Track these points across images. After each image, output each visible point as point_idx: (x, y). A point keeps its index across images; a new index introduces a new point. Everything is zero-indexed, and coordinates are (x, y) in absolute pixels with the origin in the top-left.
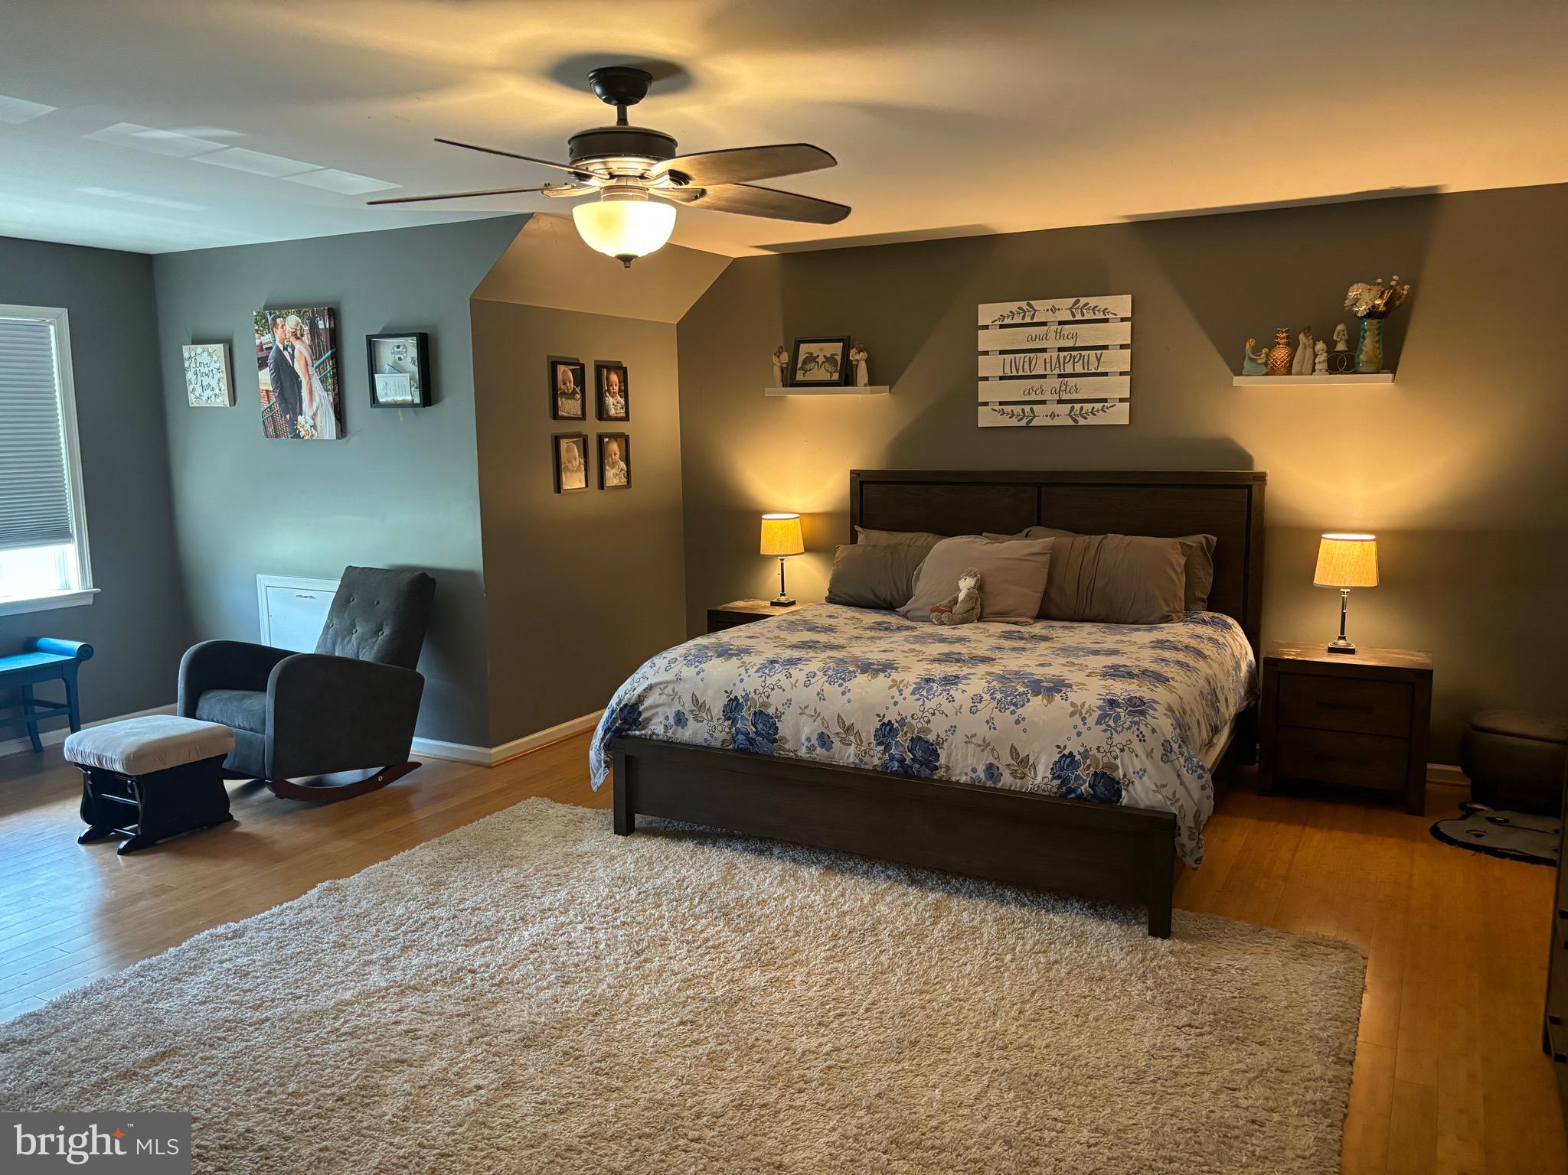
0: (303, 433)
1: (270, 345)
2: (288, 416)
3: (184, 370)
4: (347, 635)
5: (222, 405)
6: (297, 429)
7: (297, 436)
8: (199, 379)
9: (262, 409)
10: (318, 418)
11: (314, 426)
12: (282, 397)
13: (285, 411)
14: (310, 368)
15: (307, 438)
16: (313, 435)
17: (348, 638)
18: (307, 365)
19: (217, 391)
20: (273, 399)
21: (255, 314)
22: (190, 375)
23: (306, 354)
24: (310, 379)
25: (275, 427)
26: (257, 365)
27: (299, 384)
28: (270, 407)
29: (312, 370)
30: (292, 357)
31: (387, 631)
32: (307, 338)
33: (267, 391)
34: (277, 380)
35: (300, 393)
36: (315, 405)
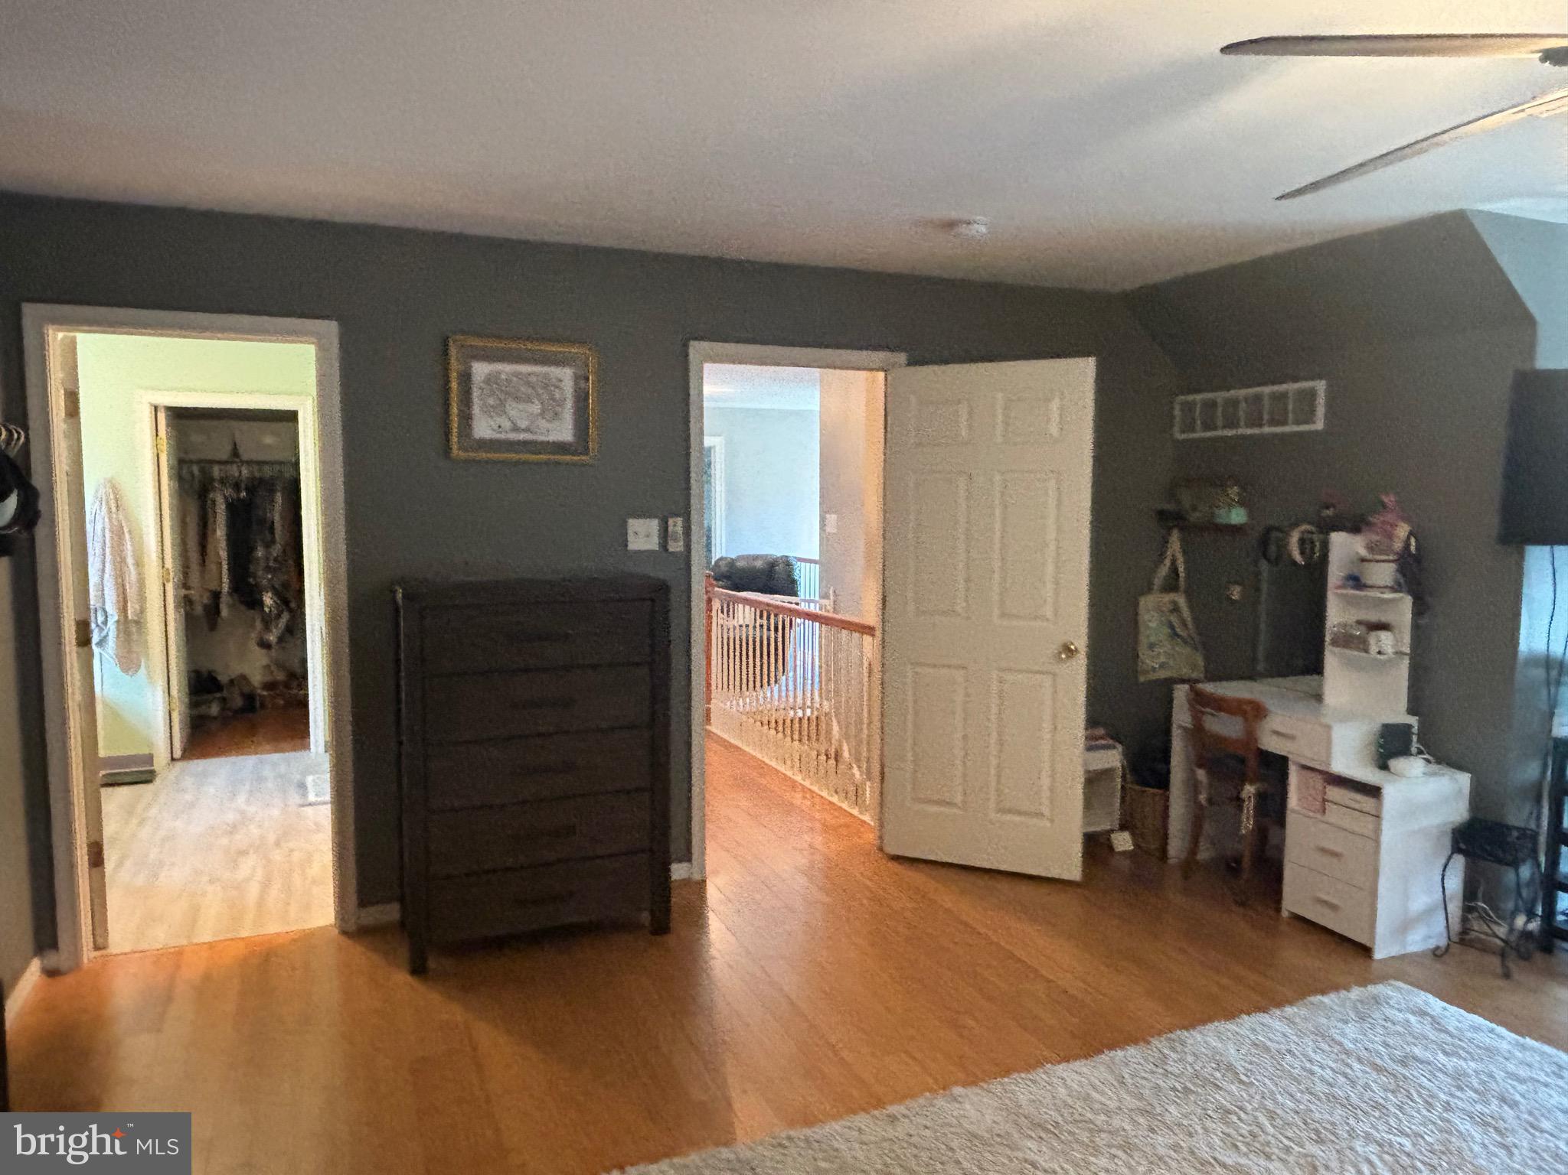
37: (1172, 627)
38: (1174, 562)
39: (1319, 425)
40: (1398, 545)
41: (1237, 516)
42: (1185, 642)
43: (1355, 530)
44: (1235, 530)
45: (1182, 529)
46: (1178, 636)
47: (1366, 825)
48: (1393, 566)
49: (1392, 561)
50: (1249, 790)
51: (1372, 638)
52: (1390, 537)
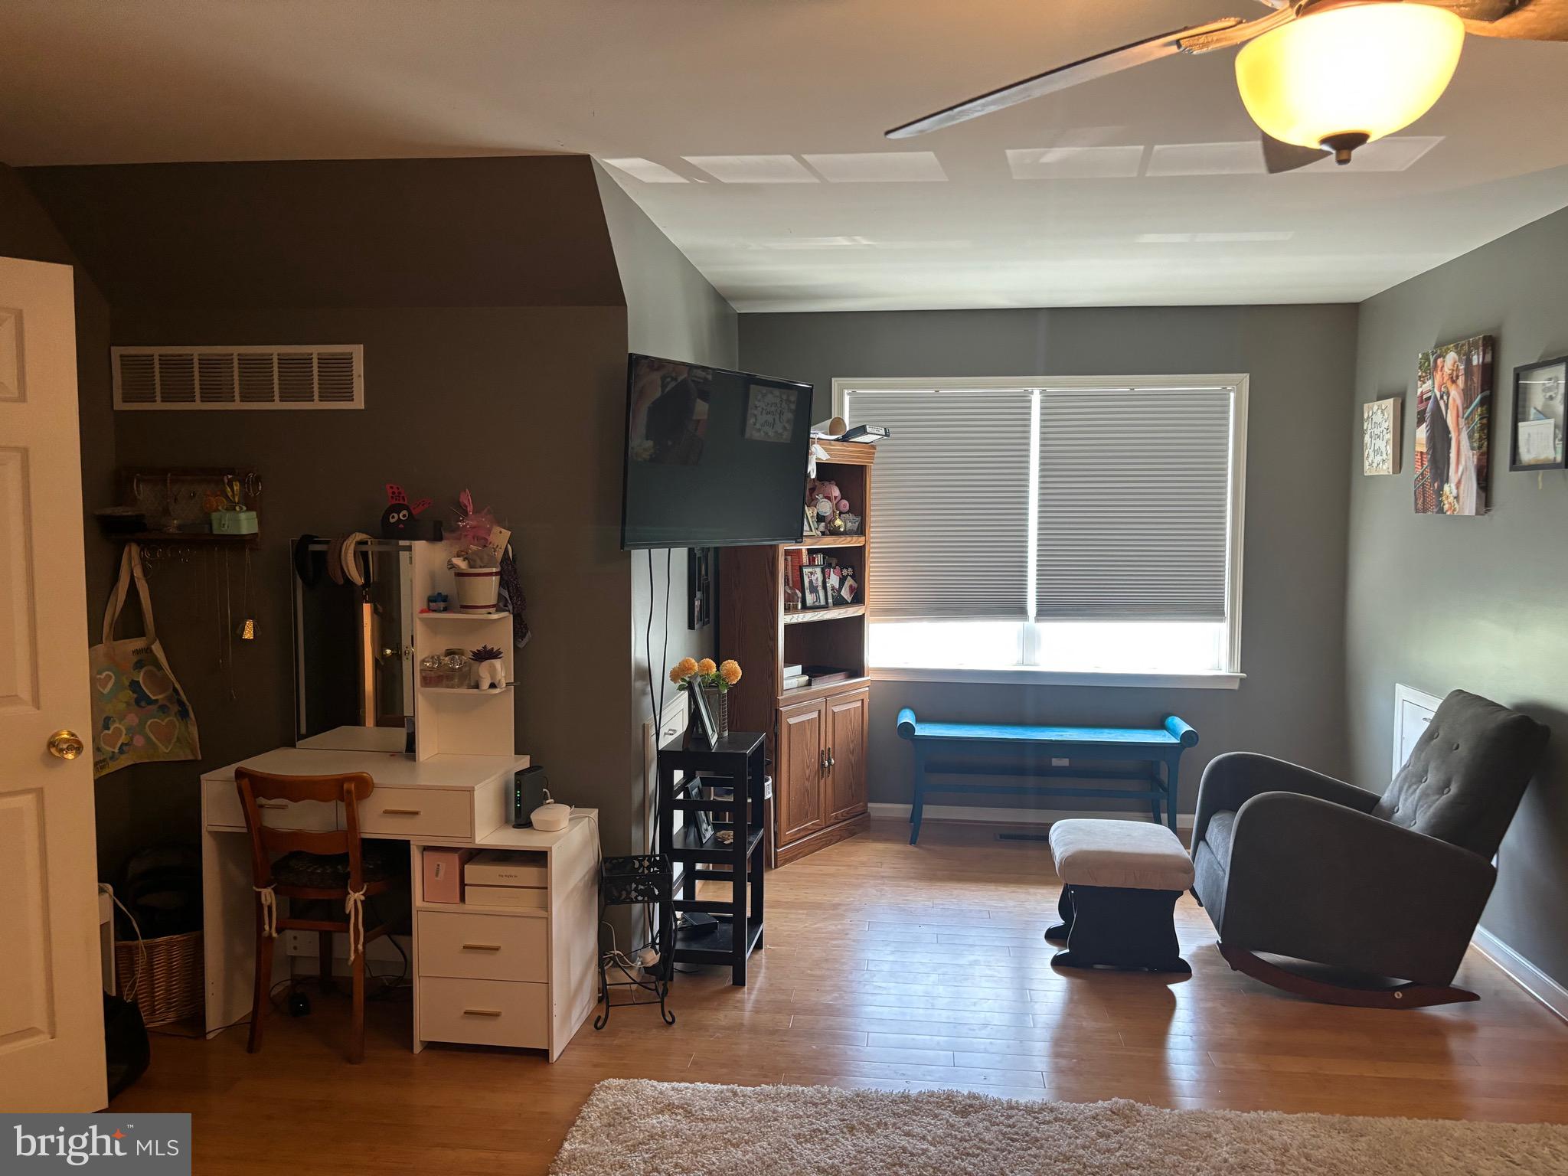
0: (1446, 507)
1: (1429, 394)
2: (1436, 485)
3: (1363, 433)
4: (1415, 784)
5: (1387, 474)
6: (1442, 501)
7: (1441, 511)
8: (1373, 442)
9: (1416, 476)
10: (1462, 487)
11: (1457, 498)
12: (1434, 461)
13: (1434, 480)
14: (1460, 419)
15: (1448, 513)
16: (1454, 510)
17: (1415, 787)
18: (1458, 416)
19: (1385, 456)
20: (1426, 464)
21: (1420, 356)
22: (1367, 438)
23: (1459, 402)
24: (1459, 435)
25: (1424, 499)
26: (1416, 420)
27: (1449, 440)
28: (1422, 474)
29: (1462, 422)
30: (1447, 406)
31: (1454, 789)
32: (1461, 382)
33: (1422, 453)
34: (1432, 439)
35: (1449, 453)
36: (1461, 469)
37: (134, 686)
38: (133, 591)
39: (358, 403)
40: (499, 555)
41: (247, 523)
42: (163, 708)
43: (436, 537)
44: (238, 543)
45: (143, 544)
46: (150, 702)
47: (524, 905)
48: (495, 579)
49: (496, 574)
50: (355, 898)
51: (484, 670)
52: (485, 543)
